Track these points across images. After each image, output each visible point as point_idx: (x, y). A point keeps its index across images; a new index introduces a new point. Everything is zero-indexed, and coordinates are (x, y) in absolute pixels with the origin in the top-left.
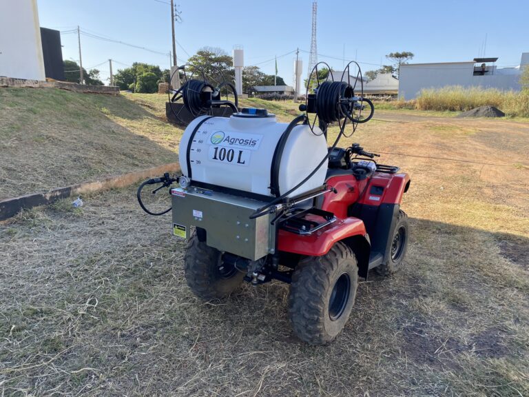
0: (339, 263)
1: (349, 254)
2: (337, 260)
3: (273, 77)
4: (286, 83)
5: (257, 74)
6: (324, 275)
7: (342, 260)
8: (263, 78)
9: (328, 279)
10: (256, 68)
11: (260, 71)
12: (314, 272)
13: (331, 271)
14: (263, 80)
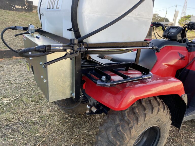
0: (147, 118)
1: (162, 110)
2: (145, 115)
3: (164, 18)
4: (169, 21)
5: (157, 17)
6: (127, 127)
7: (152, 115)
8: (159, 18)
9: (130, 132)
10: (157, 14)
11: (159, 15)
12: (118, 122)
13: (136, 125)
14: (159, 19)
